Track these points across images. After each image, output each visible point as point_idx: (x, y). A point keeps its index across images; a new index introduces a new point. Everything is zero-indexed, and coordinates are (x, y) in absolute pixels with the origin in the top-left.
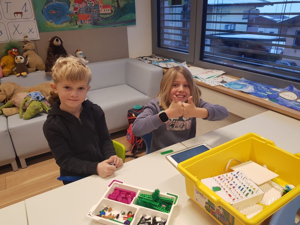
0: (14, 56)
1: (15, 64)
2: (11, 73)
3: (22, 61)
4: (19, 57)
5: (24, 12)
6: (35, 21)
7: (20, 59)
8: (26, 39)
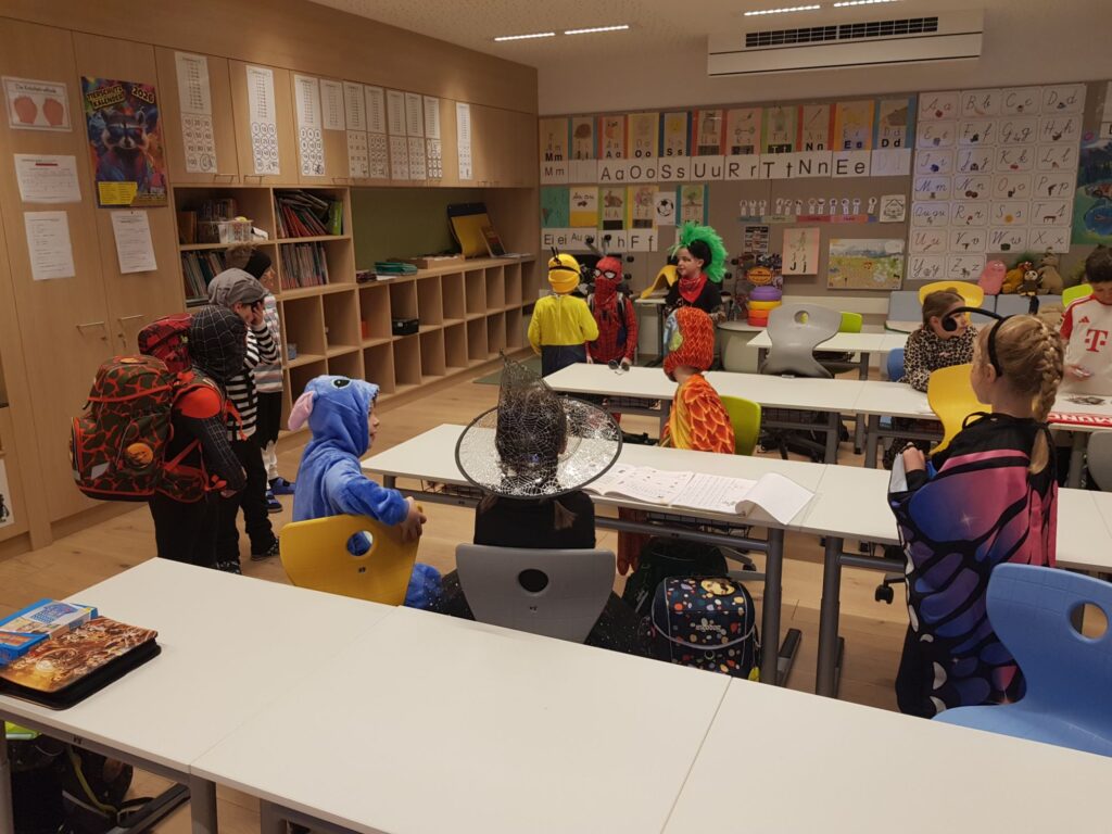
0: (1025, 271)
1: (1024, 281)
2: (1015, 292)
3: (1035, 278)
4: (1031, 272)
5: (1058, 218)
6: (1070, 230)
7: (1032, 275)
8: (1050, 251)
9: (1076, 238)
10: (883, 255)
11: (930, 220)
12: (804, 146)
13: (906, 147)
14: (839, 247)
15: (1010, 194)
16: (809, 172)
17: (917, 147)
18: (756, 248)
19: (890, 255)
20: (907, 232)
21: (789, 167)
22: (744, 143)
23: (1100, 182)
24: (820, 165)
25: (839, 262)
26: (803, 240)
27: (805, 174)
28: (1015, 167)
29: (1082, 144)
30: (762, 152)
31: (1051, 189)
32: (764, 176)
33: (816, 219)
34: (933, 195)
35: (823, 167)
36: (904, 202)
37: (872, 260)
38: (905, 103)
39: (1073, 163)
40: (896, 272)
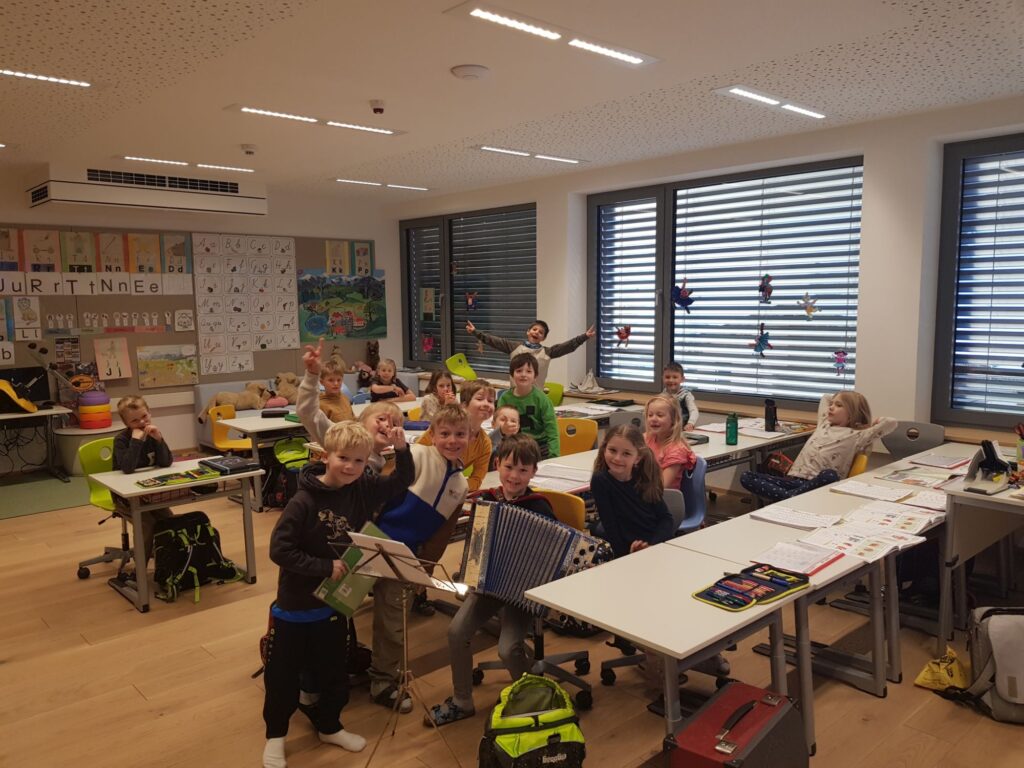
5: (291, 325)
6: (299, 332)
8: (290, 347)
9: (303, 339)
10: (181, 357)
11: (212, 329)
12: (104, 268)
13: (188, 272)
14: (145, 353)
15: (262, 309)
16: (111, 290)
17: (195, 273)
18: (68, 358)
19: (186, 357)
20: (197, 338)
21: (92, 285)
22: (44, 261)
23: (310, 302)
24: (120, 285)
25: (147, 366)
26: (112, 349)
27: (107, 291)
28: (261, 291)
29: (298, 278)
30: (63, 271)
31: (284, 305)
32: (68, 292)
33: (122, 330)
34: (211, 310)
35: (123, 285)
36: (191, 315)
37: (173, 362)
38: (181, 239)
39: (294, 289)
40: (192, 370)
